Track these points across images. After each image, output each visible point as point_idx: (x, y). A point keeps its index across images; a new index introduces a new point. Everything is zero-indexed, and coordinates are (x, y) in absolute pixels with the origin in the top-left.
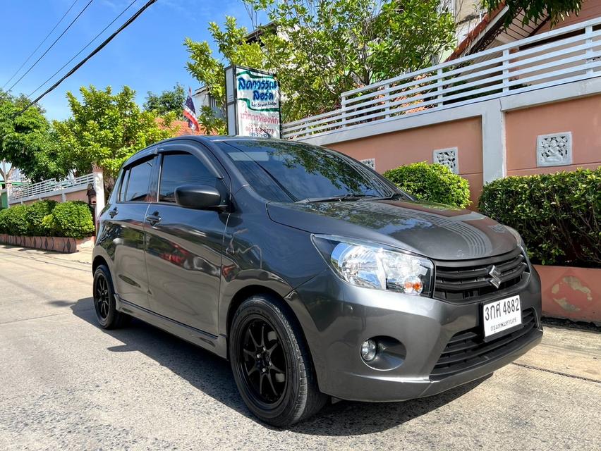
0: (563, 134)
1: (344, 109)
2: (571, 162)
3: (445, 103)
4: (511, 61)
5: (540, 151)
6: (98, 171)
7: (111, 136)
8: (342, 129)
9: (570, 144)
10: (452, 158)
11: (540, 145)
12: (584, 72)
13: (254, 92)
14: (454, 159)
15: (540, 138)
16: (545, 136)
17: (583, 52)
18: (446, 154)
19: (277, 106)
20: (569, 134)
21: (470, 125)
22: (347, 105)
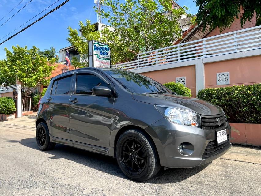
0: (226, 73)
1: (138, 60)
2: (229, 83)
3: (181, 59)
4: (206, 45)
5: (218, 79)
6: (19, 83)
7: (27, 68)
8: (137, 68)
9: (229, 77)
10: (183, 81)
11: (218, 77)
12: (234, 50)
13: (100, 51)
14: (184, 81)
15: (218, 74)
16: (220, 73)
17: (233, 42)
18: (181, 79)
19: (109, 58)
20: (229, 73)
21: (190, 68)
22: (140, 59)
